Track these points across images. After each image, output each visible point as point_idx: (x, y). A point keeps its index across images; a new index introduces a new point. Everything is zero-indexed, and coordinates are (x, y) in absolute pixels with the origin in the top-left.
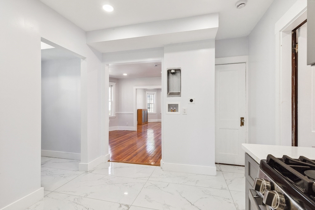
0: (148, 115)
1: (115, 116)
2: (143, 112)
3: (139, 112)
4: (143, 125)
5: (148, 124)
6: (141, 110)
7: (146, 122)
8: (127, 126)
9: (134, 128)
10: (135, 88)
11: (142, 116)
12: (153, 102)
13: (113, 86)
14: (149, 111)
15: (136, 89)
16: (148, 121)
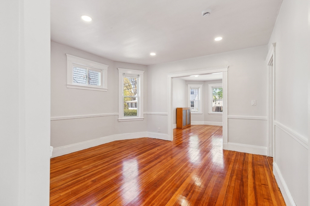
0: (191, 115)
1: (143, 118)
2: (184, 112)
3: (179, 112)
4: (184, 129)
5: (191, 128)
6: (181, 109)
7: (189, 126)
8: (159, 132)
9: (169, 136)
10: (170, 76)
11: (182, 117)
12: (198, 98)
13: (140, 76)
14: (193, 111)
15: (172, 78)
16: (192, 124)
